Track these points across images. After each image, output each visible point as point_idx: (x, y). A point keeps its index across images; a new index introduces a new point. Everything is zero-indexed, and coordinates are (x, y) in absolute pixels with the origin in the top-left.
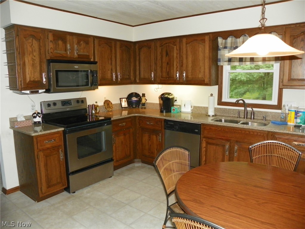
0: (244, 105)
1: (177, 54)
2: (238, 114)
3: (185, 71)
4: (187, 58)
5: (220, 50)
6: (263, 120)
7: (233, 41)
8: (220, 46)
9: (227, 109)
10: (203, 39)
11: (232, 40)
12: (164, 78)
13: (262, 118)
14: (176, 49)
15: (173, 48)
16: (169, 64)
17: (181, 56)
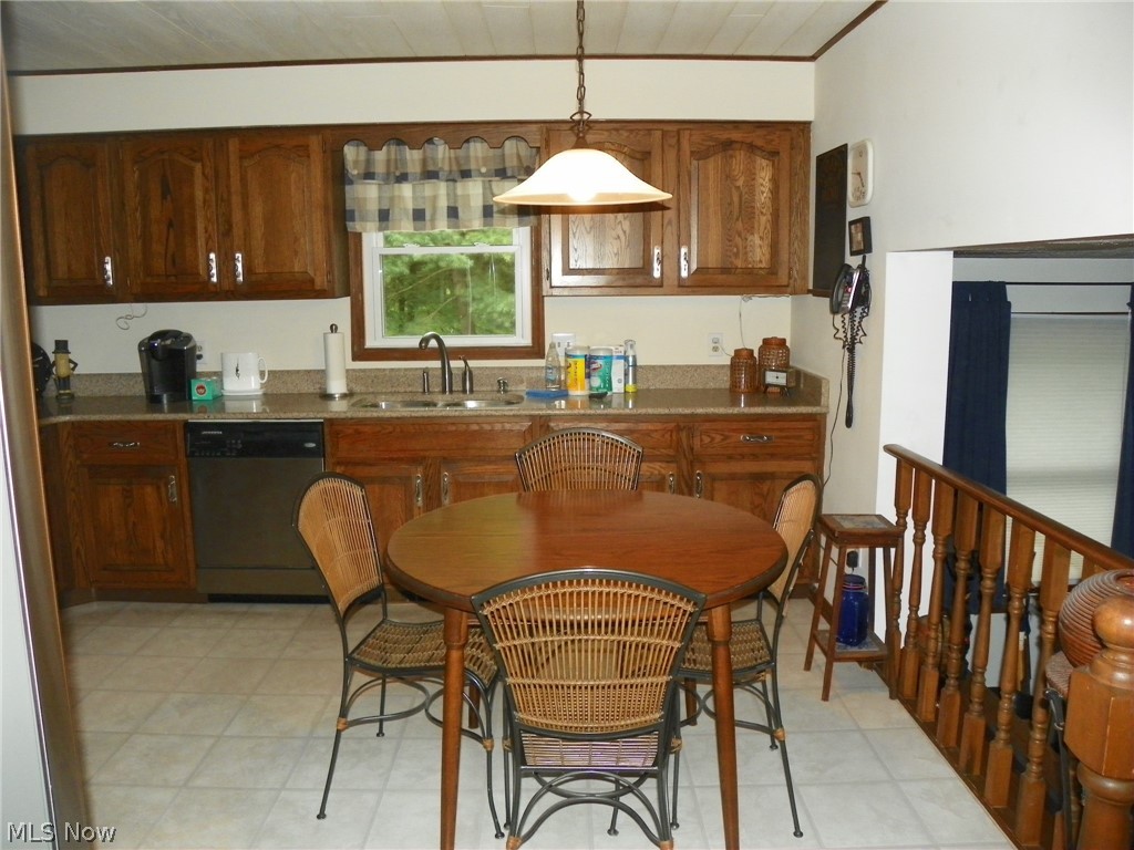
0: (443, 353)
1: (206, 191)
2: (421, 381)
3: (240, 251)
4: (245, 206)
5: (351, 183)
6: (499, 391)
7: (393, 157)
8: (353, 171)
9: (384, 370)
10: (302, 146)
11: (389, 152)
12: (159, 275)
13: (496, 388)
14: (203, 174)
15: (191, 171)
16: (179, 224)
17: (222, 200)
